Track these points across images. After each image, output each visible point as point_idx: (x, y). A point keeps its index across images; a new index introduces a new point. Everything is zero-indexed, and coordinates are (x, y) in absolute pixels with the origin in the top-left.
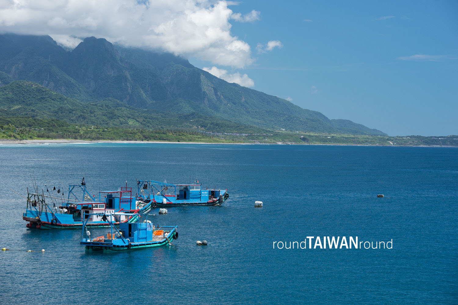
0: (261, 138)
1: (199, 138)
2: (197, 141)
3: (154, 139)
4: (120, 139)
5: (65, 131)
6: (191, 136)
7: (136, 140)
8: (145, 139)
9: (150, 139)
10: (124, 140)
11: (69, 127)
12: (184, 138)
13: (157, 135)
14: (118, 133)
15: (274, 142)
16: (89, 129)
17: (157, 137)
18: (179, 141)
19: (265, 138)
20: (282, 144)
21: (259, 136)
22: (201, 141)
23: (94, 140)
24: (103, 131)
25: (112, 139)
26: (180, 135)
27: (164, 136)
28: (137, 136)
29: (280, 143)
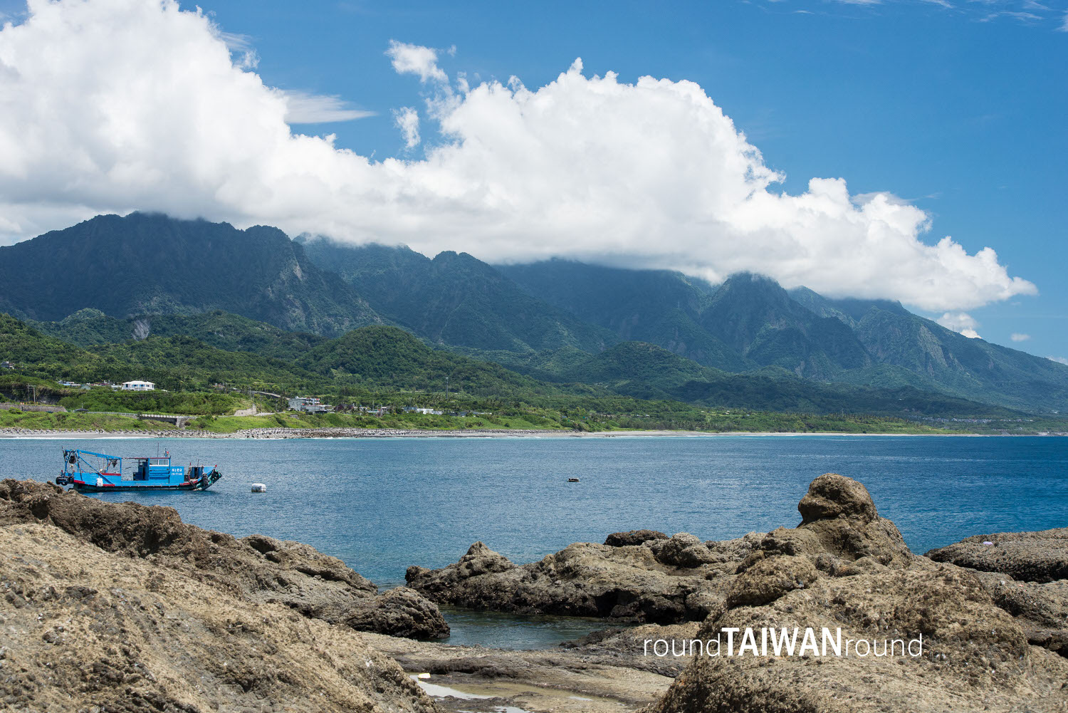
0: (1012, 425)
1: (898, 427)
2: (895, 432)
3: (825, 429)
4: (767, 430)
5: (682, 417)
6: (887, 423)
7: (795, 432)
8: (810, 430)
9: (818, 429)
10: (775, 431)
11: (690, 412)
12: (873, 426)
13: (828, 422)
14: (767, 421)
15: (1033, 433)
16: (721, 415)
17: (828, 425)
18: (864, 432)
19: (1018, 426)
20: (1049, 435)
21: (1011, 423)
22: (901, 431)
23: (723, 432)
24: (743, 418)
25: (752, 430)
26: (867, 423)
27: (841, 423)
28: (796, 425)
29: (1044, 434)
